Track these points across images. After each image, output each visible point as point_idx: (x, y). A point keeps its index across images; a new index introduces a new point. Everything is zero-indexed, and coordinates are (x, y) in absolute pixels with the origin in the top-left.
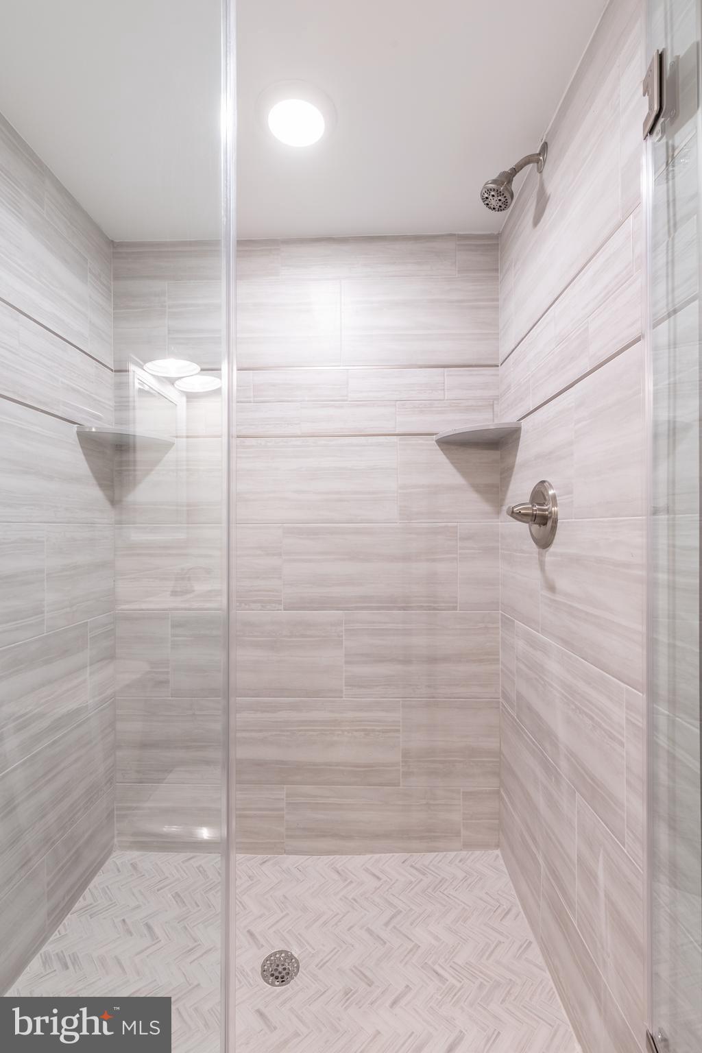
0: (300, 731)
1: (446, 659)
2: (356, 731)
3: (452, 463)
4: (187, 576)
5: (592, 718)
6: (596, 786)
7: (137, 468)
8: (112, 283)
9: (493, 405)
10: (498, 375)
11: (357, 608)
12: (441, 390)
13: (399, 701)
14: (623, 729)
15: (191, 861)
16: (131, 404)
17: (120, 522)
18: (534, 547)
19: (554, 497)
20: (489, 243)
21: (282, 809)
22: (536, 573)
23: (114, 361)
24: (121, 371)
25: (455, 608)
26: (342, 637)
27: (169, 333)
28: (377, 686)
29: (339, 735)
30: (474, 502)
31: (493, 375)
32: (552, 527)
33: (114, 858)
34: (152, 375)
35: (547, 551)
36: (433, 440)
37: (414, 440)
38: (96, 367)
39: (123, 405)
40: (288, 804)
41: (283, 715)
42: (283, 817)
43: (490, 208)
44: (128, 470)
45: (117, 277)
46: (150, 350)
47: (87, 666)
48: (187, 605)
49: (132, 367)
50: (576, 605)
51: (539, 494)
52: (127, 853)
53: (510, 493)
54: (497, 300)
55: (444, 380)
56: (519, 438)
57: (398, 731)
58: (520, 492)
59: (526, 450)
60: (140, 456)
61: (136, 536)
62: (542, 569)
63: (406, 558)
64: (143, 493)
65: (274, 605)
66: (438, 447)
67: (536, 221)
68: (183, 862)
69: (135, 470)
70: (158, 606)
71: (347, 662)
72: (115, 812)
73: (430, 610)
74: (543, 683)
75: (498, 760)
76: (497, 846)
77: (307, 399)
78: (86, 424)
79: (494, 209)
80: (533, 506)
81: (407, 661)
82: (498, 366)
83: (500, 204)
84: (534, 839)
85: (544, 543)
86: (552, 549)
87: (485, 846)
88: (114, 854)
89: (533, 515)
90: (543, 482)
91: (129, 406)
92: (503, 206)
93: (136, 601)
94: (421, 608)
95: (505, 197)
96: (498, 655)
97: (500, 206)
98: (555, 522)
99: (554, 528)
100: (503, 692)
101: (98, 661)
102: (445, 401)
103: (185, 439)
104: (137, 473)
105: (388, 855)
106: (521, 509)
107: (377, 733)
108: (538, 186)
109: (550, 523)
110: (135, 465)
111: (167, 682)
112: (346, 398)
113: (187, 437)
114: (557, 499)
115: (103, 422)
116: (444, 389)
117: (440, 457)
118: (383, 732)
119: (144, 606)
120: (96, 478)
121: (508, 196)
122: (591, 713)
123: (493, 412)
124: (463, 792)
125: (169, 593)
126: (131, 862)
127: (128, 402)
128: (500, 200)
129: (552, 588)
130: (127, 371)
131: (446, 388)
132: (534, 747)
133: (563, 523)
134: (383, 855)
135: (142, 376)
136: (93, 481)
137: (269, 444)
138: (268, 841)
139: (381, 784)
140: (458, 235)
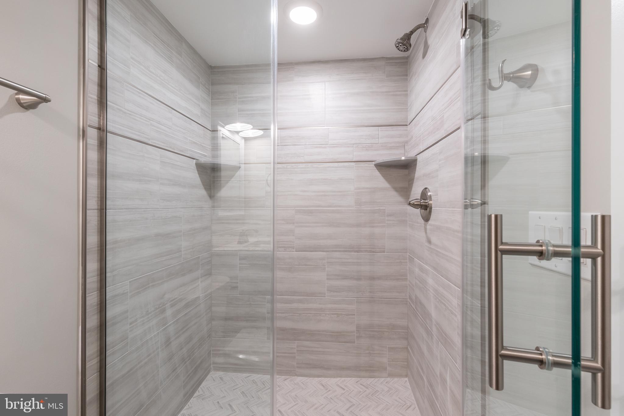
0: (304, 313)
1: (379, 278)
2: (333, 314)
3: (383, 176)
4: (245, 234)
5: (445, 305)
6: (446, 338)
7: (222, 179)
8: (210, 87)
9: (404, 146)
10: (407, 130)
11: (333, 251)
12: (377, 138)
13: (355, 300)
14: (456, 308)
15: (250, 378)
16: (219, 147)
17: (213, 207)
18: (422, 221)
19: (430, 196)
20: (403, 61)
21: (295, 353)
22: (423, 234)
23: (211, 126)
24: (215, 131)
25: (384, 252)
26: (325, 266)
27: (238, 112)
28: (343, 291)
29: (323, 316)
30: (394, 196)
31: (404, 130)
32: (429, 211)
33: (212, 374)
34: (228, 130)
35: (428, 223)
36: (373, 164)
37: (362, 164)
38: (204, 130)
39: (215, 147)
40: (297, 350)
41: (295, 305)
42: (295, 357)
43: (400, 50)
44: (217, 181)
45: (213, 84)
46: (228, 119)
47: (199, 278)
48: (246, 249)
49: (220, 128)
50: (439, 250)
51: (424, 194)
52: (218, 372)
53: (412, 193)
54: (407, 91)
55: (379, 133)
56: (416, 164)
57: (354, 315)
58: (416, 193)
59: (420, 171)
60: (223, 173)
61: (221, 213)
62: (426, 232)
63: (358, 225)
64: (224, 192)
65: (290, 249)
66: (375, 168)
67: (424, 56)
68: (245, 378)
69: (220, 181)
70: (234, 249)
71: (328, 279)
72: (212, 352)
73: (370, 252)
74: (426, 289)
75: (407, 331)
76: (406, 376)
77: (307, 144)
78: (200, 159)
79: (402, 51)
80: (421, 200)
81: (359, 279)
82: (407, 125)
83: (404, 49)
84: (422, 369)
85: (427, 219)
86: (430, 222)
87: (400, 376)
88: (211, 373)
89: (420, 205)
90: (426, 188)
91: (218, 148)
92: (406, 50)
93: (221, 246)
94: (366, 251)
95: (407, 46)
96: (407, 276)
97: (405, 50)
98: (431, 208)
99: (430, 212)
100: (410, 296)
101: (204, 276)
102: (379, 144)
103: (244, 165)
104: (222, 182)
105: (349, 378)
106: (414, 202)
107: (343, 316)
108: (424, 39)
109: (428, 209)
110: (220, 178)
111: (237, 287)
112: (328, 143)
113: (245, 164)
114: (432, 197)
115: (206, 158)
116: (378, 138)
117: (377, 173)
118: (347, 315)
119: (226, 249)
120: (204, 185)
121: (408, 46)
122: (444, 302)
123: (405, 149)
124: (388, 347)
125: (237, 242)
126: (220, 377)
127: (218, 146)
128: (404, 48)
129: (429, 242)
130: (217, 131)
131: (380, 137)
132: (423, 323)
133: (434, 209)
134: (346, 378)
135: (224, 131)
136: (202, 187)
137: (288, 167)
138: (287, 369)
139: (345, 342)
140: (386, 57)
